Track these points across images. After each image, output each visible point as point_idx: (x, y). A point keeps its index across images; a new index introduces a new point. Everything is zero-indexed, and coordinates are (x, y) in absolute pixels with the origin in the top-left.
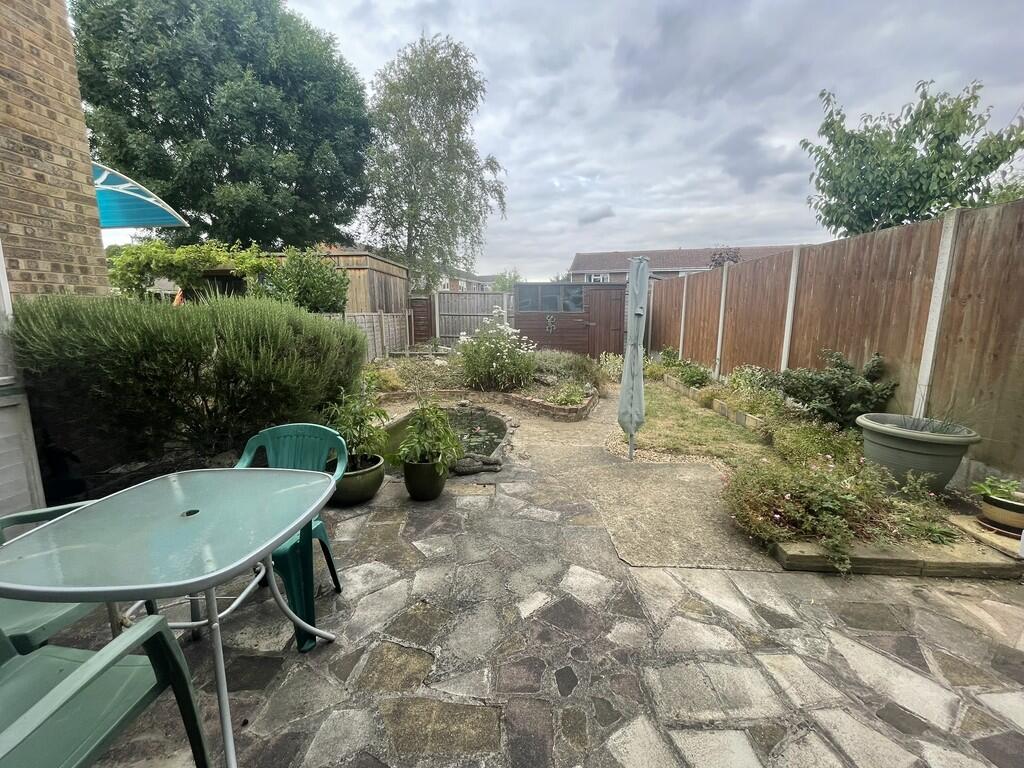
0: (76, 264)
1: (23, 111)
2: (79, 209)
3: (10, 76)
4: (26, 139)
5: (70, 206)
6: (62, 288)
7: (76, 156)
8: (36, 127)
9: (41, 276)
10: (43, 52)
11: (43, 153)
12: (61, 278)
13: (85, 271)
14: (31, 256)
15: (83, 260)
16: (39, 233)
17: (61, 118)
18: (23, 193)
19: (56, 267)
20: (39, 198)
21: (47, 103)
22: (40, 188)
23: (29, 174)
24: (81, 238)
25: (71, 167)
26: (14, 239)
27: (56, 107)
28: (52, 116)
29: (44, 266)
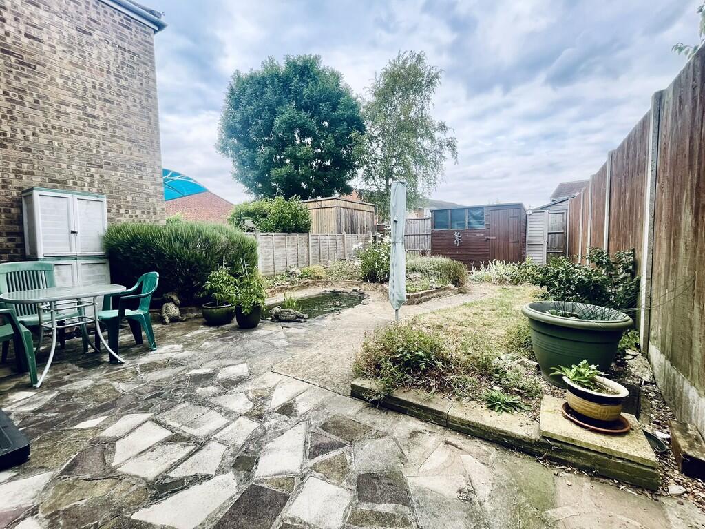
0: (151, 211)
1: (137, 154)
2: (155, 188)
3: (133, 142)
4: (137, 164)
5: (151, 187)
6: (144, 221)
7: (156, 167)
8: (141, 159)
9: (137, 216)
10: (147, 130)
11: (143, 168)
12: (145, 217)
13: (155, 213)
14: (134, 208)
15: (155, 209)
16: (138, 199)
17: (151, 153)
18: (133, 184)
19: (143, 212)
20: (139, 186)
21: (146, 149)
22: (140, 182)
23: (137, 177)
24: (155, 200)
25: (154, 172)
26: (128, 202)
27: (150, 149)
28: (148, 153)
29: (138, 212)
